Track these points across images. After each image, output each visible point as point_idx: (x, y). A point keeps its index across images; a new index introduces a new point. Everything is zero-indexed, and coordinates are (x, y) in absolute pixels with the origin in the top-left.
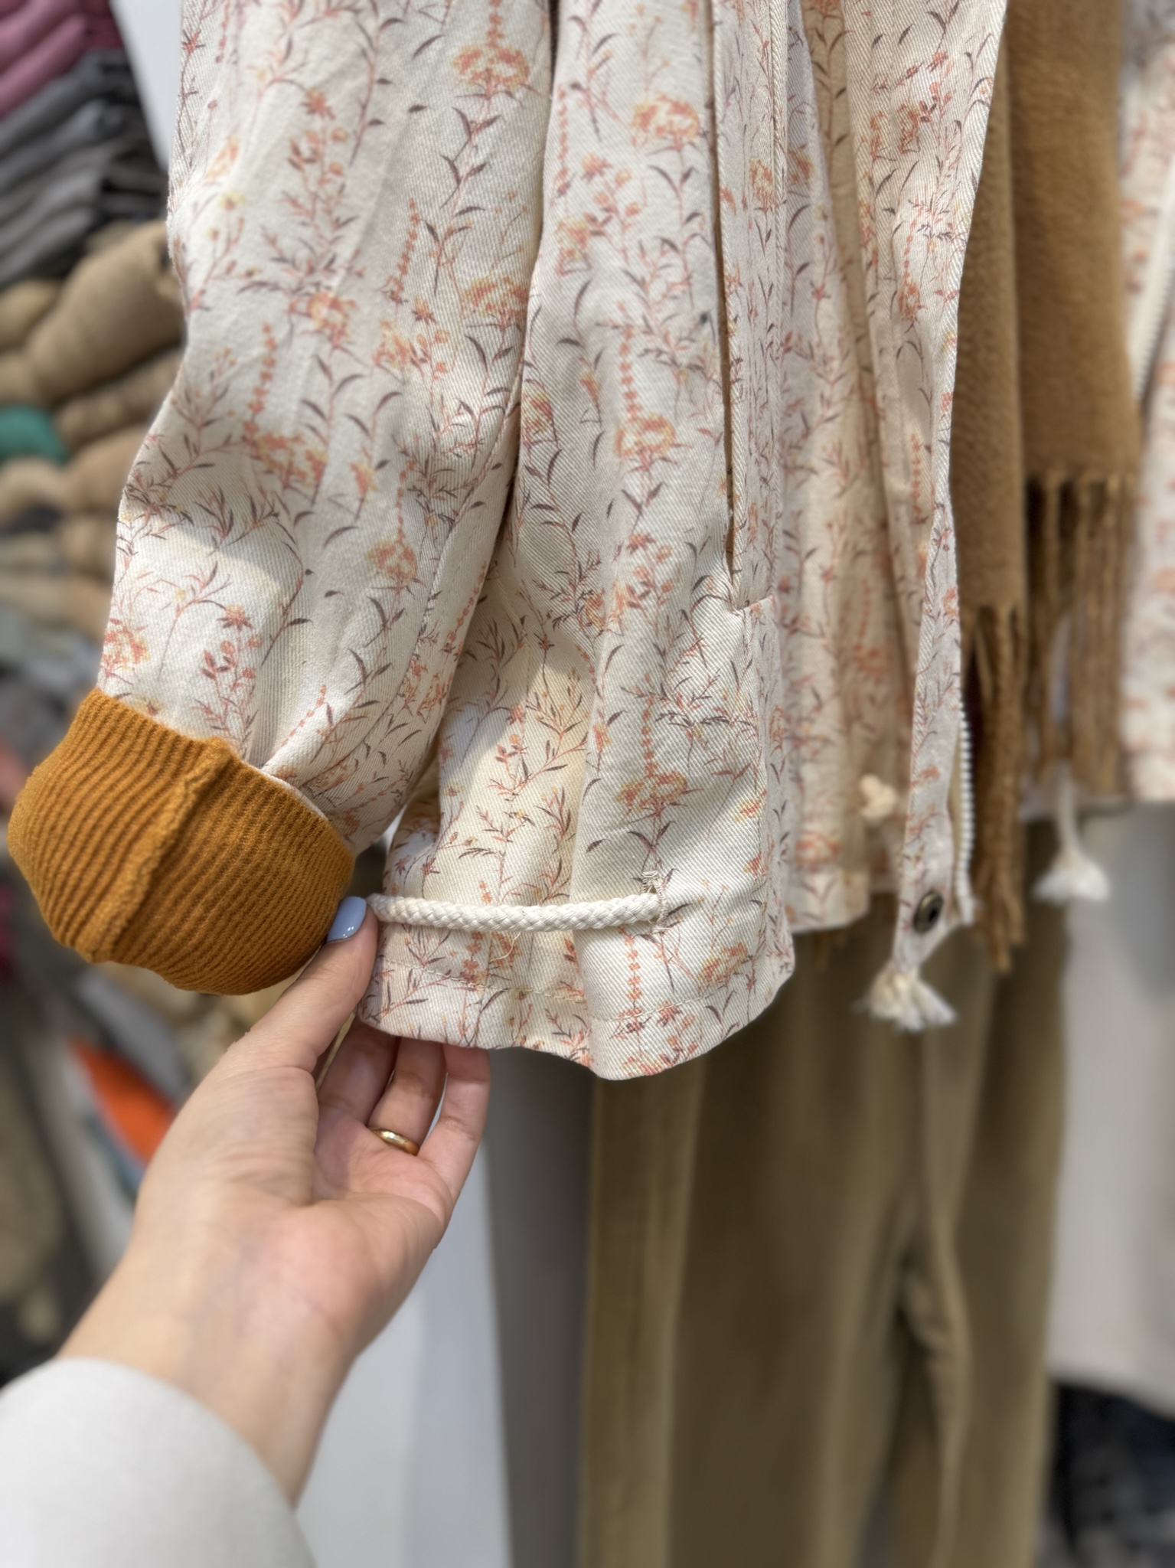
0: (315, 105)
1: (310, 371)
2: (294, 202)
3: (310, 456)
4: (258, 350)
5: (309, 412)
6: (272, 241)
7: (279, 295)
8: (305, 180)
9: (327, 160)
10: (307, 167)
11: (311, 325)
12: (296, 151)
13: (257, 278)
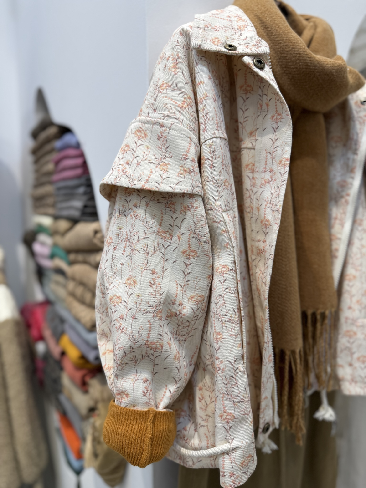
0: (153, 273)
1: (159, 328)
2: (152, 294)
3: (160, 345)
4: (148, 326)
5: (159, 336)
6: (148, 303)
7: (151, 314)
8: (153, 288)
9: (157, 283)
10: (153, 286)
11: (157, 318)
12: (151, 283)
13: (146, 311)
